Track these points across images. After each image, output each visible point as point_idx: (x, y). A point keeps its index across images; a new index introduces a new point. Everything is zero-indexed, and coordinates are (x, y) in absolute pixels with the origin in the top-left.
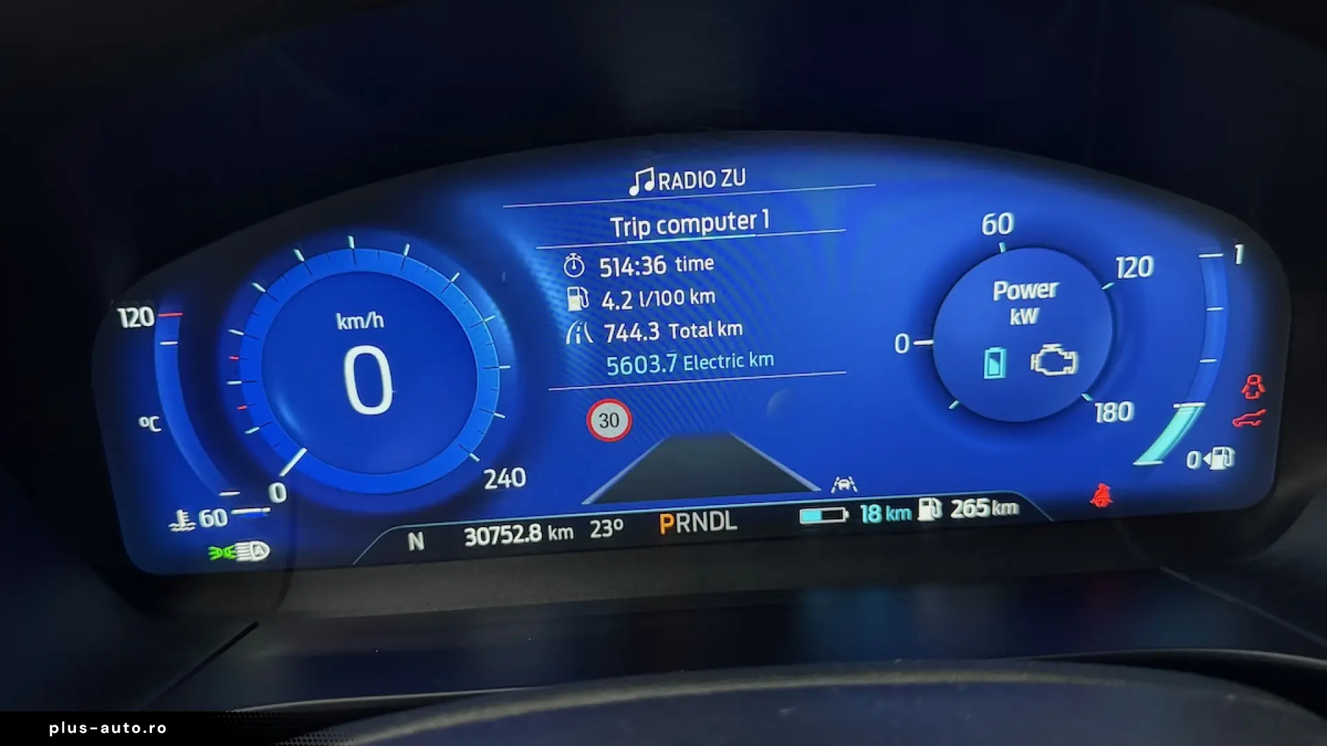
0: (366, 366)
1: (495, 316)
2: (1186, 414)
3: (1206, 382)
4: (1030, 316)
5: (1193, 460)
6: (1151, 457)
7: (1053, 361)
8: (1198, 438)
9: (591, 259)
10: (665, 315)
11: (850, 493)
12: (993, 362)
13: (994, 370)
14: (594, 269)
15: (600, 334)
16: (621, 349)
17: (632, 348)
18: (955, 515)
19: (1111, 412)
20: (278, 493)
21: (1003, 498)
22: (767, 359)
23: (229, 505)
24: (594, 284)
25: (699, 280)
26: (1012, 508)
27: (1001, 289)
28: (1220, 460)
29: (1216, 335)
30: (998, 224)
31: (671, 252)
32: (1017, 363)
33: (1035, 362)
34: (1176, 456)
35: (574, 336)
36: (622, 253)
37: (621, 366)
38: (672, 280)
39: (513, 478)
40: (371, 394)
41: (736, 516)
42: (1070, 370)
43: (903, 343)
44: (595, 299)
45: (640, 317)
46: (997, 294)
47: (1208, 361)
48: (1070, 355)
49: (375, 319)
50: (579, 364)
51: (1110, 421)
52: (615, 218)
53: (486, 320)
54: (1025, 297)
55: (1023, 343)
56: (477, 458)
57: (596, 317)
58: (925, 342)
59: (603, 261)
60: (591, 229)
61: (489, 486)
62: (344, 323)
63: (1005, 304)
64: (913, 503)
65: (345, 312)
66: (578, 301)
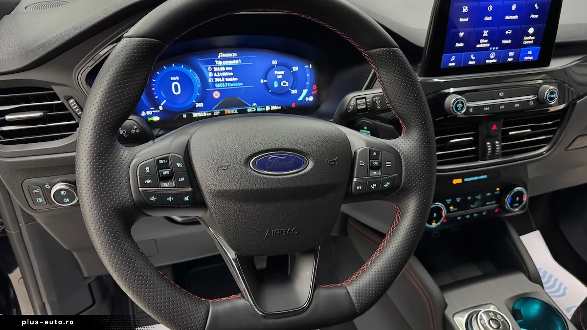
0: (176, 86)
1: (197, 77)
2: (305, 91)
3: (307, 87)
4: (280, 77)
5: (307, 99)
6: (300, 99)
7: (284, 84)
8: (308, 95)
9: (212, 67)
10: (225, 77)
11: (255, 106)
12: (276, 84)
13: (276, 85)
14: (213, 69)
15: (214, 80)
16: (218, 82)
17: (220, 82)
18: (272, 109)
19: (294, 92)
20: (161, 108)
21: (279, 106)
22: (241, 84)
23: (152, 110)
24: (213, 72)
25: (230, 71)
26: (280, 108)
27: (276, 72)
28: (311, 99)
29: (308, 79)
30: (275, 62)
31: (225, 66)
32: (279, 84)
33: (282, 84)
34: (304, 98)
35: (210, 80)
36: (217, 67)
37: (217, 85)
38: (226, 71)
39: (201, 105)
40: (177, 90)
41: (238, 110)
42: (287, 85)
43: (262, 81)
44: (213, 74)
45: (221, 77)
46: (275, 74)
47: (307, 83)
48: (287, 83)
49: (178, 78)
50: (211, 85)
51: (294, 93)
52: (216, 61)
53: (196, 78)
54: (280, 74)
55: (280, 81)
56: (194, 101)
57: (214, 77)
58: (265, 81)
59: (214, 68)
60: (213, 63)
61: (197, 106)
62: (172, 79)
63: (277, 75)
64: (265, 107)
65: (173, 77)
66: (211, 75)
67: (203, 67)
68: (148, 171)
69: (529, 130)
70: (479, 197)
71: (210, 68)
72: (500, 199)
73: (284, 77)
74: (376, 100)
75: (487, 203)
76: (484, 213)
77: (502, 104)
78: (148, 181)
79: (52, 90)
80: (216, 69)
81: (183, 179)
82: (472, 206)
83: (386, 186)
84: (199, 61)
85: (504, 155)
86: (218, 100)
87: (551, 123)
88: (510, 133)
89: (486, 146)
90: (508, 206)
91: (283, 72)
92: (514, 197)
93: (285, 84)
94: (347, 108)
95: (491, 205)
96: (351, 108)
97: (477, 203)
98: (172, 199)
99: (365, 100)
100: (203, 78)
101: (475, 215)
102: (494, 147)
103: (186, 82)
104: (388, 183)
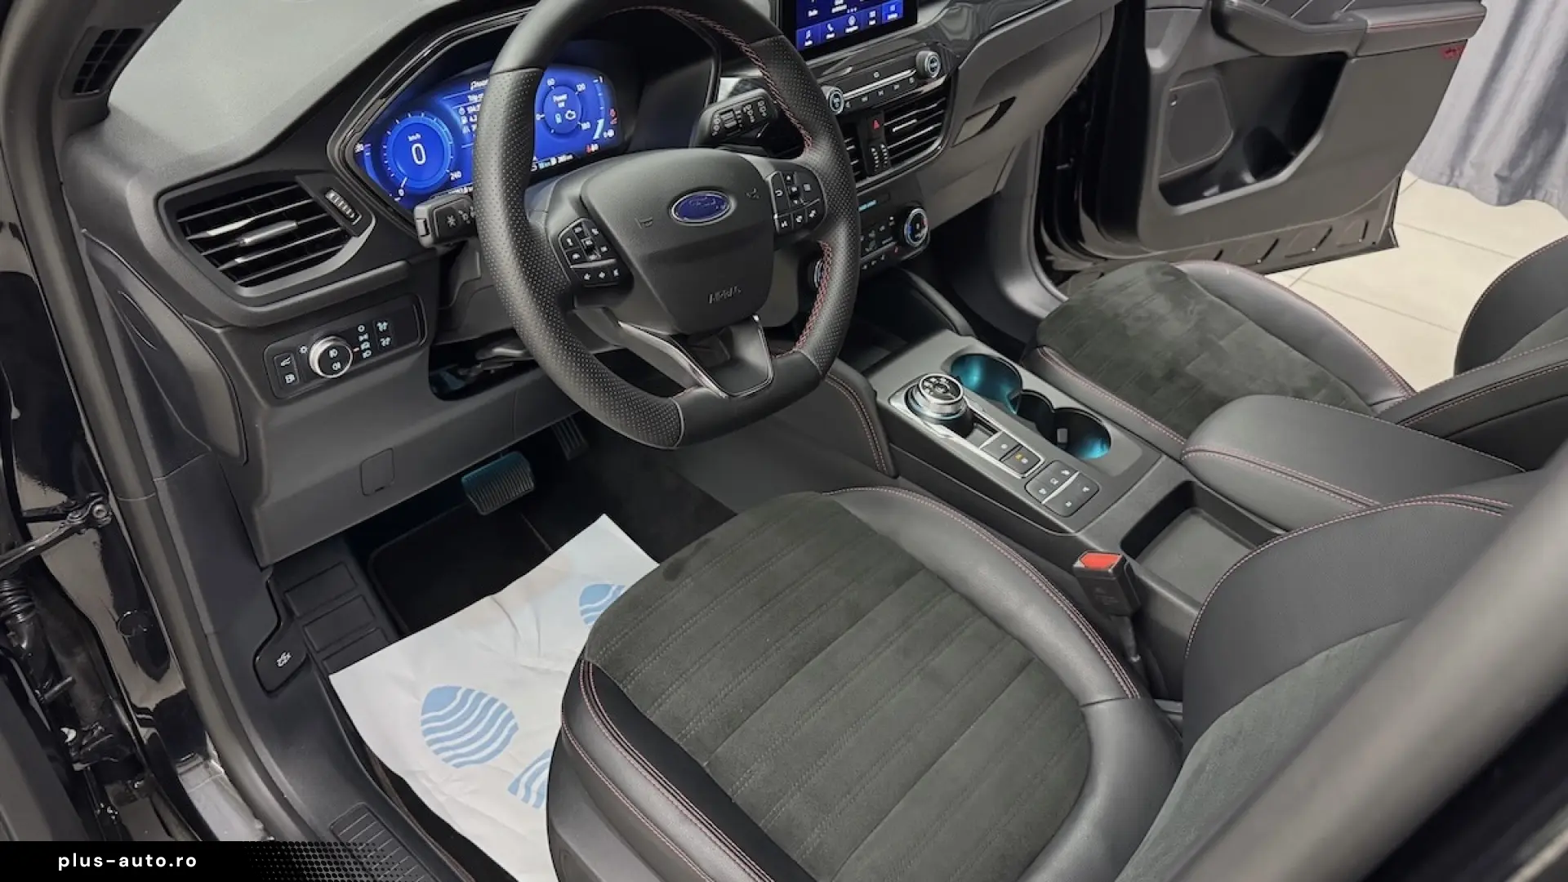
0: (418, 150)
1: (446, 129)
2: (601, 122)
3: (602, 114)
4: (562, 105)
5: (605, 135)
6: (597, 136)
7: (570, 115)
8: (605, 129)
9: (465, 108)
12: (558, 118)
13: (559, 120)
14: (467, 112)
15: (471, 129)
18: (560, 162)
19: (586, 126)
20: (402, 193)
21: (568, 155)
24: (467, 114)
26: (570, 157)
27: (556, 98)
28: (611, 133)
29: (602, 101)
30: (551, 82)
32: (563, 117)
33: (567, 116)
34: (601, 135)
35: (466, 130)
36: (472, 105)
39: (457, 175)
40: (420, 158)
42: (574, 117)
44: (468, 119)
46: (555, 101)
47: (602, 108)
48: (573, 113)
49: (418, 136)
50: (468, 138)
51: (586, 129)
52: (469, 97)
53: (444, 130)
54: (561, 99)
55: (562, 112)
56: (448, 171)
57: (469, 124)
58: (543, 116)
59: (468, 109)
60: (464, 100)
61: (452, 178)
62: (411, 138)
63: (557, 103)
64: (549, 161)
65: (411, 135)
66: (464, 121)
67: (452, 110)
69: (914, 121)
70: (872, 235)
71: (462, 110)
72: (896, 233)
73: (569, 105)
74: (748, 110)
75: (884, 242)
76: (883, 258)
77: (864, 95)
79: (295, 183)
80: (471, 110)
81: (605, 248)
82: (867, 250)
83: (812, 215)
84: (446, 103)
85: (895, 162)
87: (935, 105)
88: (894, 130)
89: (871, 153)
90: (909, 240)
91: (564, 97)
92: (913, 225)
93: (571, 115)
94: (711, 130)
95: (889, 244)
96: (716, 128)
97: (872, 244)
99: (731, 113)
100: (454, 129)
101: (873, 263)
102: (880, 153)
103: (431, 140)
104: (814, 212)
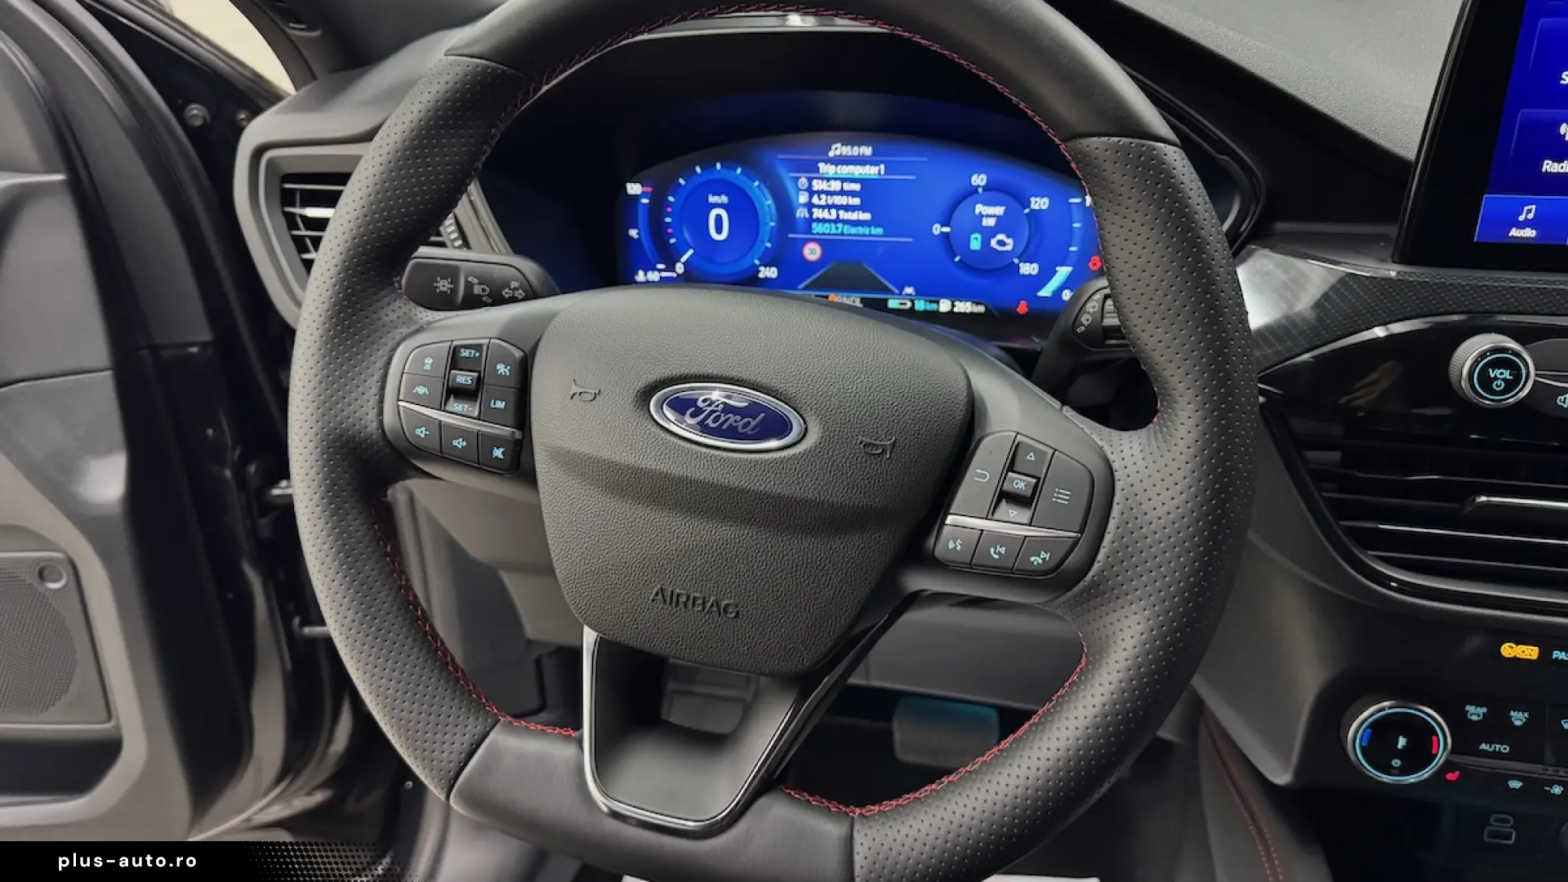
0: (719, 219)
1: (769, 202)
2: (1063, 272)
3: (1073, 258)
4: (991, 222)
5: (1066, 295)
6: (1046, 292)
7: (1001, 243)
8: (1070, 284)
9: (810, 180)
10: (839, 207)
11: (911, 295)
12: (975, 241)
13: (975, 243)
14: (810, 185)
15: (811, 214)
16: (818, 220)
17: (824, 221)
18: (956, 310)
19: (1028, 269)
20: (680, 268)
21: (977, 304)
22: (880, 231)
23: (660, 271)
24: (811, 192)
25: (853, 194)
26: (981, 309)
27: (980, 208)
29: (1077, 237)
30: (979, 180)
31: (843, 180)
32: (986, 242)
33: (993, 243)
34: (1058, 293)
35: (802, 213)
36: (822, 179)
37: (817, 228)
38: (842, 193)
39: (771, 272)
40: (719, 230)
41: (863, 300)
42: (1009, 248)
43: (937, 229)
44: (811, 197)
45: (829, 207)
46: (977, 211)
47: (1073, 249)
48: (1010, 241)
49: (724, 199)
50: (801, 226)
51: (1027, 273)
52: (821, 165)
53: (767, 203)
54: (990, 213)
55: (989, 233)
56: (757, 263)
57: (810, 206)
58: (946, 229)
59: (815, 182)
60: (811, 169)
61: (761, 275)
62: (712, 199)
63: (981, 216)
64: (938, 302)
65: (714, 195)
66: (803, 198)
67: (787, 176)
68: (428, 367)
71: (803, 182)
73: (1002, 225)
78: (421, 390)
80: (817, 185)
81: (500, 405)
84: (779, 161)
86: (813, 266)
91: (999, 210)
93: (1005, 243)
94: (1076, 322)
96: (1085, 319)
98: (465, 444)
100: (785, 207)
103: (742, 210)
